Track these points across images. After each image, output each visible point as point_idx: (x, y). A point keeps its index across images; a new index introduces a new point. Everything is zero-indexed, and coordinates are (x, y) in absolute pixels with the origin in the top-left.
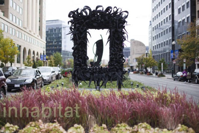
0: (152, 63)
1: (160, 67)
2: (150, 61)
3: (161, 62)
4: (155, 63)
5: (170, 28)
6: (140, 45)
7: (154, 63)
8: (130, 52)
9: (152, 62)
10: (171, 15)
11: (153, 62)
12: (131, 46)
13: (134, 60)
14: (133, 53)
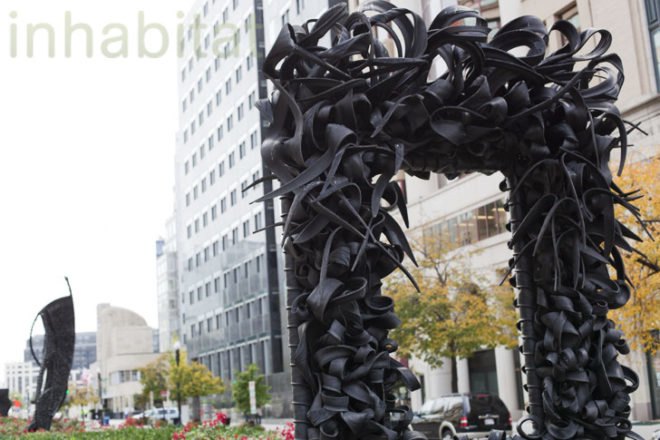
0: (204, 386)
1: (245, 396)
2: (197, 379)
3: (247, 379)
4: (213, 383)
5: (258, 258)
6: (132, 324)
7: (212, 385)
8: (94, 349)
9: (203, 379)
10: (260, 213)
11: (206, 382)
12: (99, 328)
13: (113, 376)
14: (109, 354)
